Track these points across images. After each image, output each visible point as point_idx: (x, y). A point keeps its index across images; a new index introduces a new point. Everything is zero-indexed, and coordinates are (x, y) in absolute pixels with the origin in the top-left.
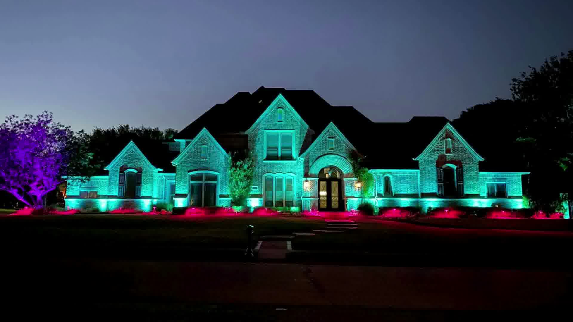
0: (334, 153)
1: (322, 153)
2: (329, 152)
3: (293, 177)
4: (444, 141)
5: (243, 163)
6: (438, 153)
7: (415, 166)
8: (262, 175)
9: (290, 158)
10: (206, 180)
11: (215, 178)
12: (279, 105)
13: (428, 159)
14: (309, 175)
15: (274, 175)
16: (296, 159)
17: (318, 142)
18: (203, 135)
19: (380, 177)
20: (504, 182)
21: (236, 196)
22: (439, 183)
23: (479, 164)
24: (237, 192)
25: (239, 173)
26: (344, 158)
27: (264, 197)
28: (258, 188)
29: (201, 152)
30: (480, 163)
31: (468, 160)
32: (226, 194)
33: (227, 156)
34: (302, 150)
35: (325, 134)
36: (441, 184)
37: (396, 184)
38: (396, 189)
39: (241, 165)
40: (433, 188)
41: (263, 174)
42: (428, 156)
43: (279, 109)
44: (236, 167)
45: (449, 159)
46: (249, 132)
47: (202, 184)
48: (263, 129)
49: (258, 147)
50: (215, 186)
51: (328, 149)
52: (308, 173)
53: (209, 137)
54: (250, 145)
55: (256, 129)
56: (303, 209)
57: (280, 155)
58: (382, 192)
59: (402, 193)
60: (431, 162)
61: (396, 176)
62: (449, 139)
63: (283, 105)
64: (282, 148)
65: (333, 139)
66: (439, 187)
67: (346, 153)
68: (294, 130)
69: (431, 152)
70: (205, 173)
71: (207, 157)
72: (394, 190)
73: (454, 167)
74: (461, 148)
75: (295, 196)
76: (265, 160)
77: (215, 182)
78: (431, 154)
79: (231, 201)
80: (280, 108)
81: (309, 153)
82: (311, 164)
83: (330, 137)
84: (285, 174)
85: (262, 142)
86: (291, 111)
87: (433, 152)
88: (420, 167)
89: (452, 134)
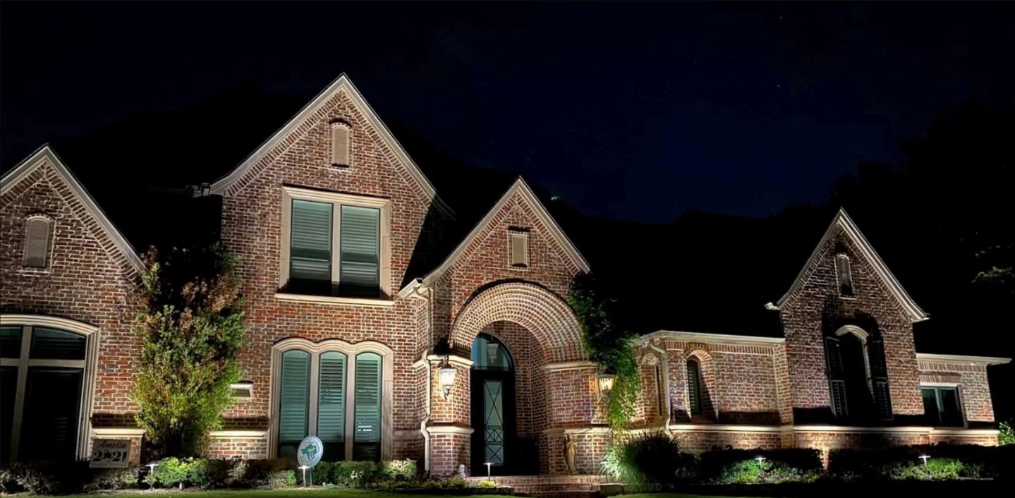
0: (527, 279)
1: (491, 276)
2: (512, 276)
3: (382, 357)
4: (835, 261)
5: (207, 292)
6: (823, 293)
7: (772, 327)
8: (269, 347)
9: (373, 291)
10: (34, 354)
11: (77, 347)
12: (336, 112)
13: (802, 307)
14: (451, 345)
15: (315, 349)
16: (392, 296)
17: (478, 241)
18: (37, 175)
19: (675, 357)
20: (955, 385)
21: (173, 420)
22: (833, 378)
23: (914, 331)
24: (176, 407)
25: (192, 327)
26: (558, 296)
27: (273, 426)
28: (251, 392)
29: (20, 239)
30: (917, 327)
31: (890, 318)
32: (123, 412)
33: (137, 265)
34: (417, 268)
35: (500, 215)
36: (840, 383)
37: (721, 380)
38: (722, 398)
39: (200, 297)
40: (819, 394)
41: (275, 343)
42: (801, 300)
43: (336, 126)
44: (180, 303)
45: (848, 312)
46: (228, 185)
47: (14, 370)
48: (280, 186)
49: (259, 243)
50: (76, 380)
51: (508, 266)
52: (447, 338)
53: (60, 186)
54: (229, 233)
55: (252, 181)
56: (427, 468)
57: (336, 278)
58: (686, 406)
59: (738, 408)
60: (809, 317)
61: (719, 356)
62: (845, 256)
63: (350, 113)
64: (345, 257)
65: (525, 235)
66: (834, 390)
67: (560, 282)
68: (387, 200)
69: (807, 288)
70: (34, 327)
71: (47, 263)
72: (715, 400)
73: (861, 333)
74: (872, 282)
75: (388, 423)
76: (280, 291)
77: (80, 364)
78: (808, 295)
79: (143, 439)
80: (341, 120)
81: (448, 273)
82: (456, 309)
83: (511, 228)
84: (352, 346)
85: (276, 231)
86: (375, 137)
87: (813, 288)
88: (787, 331)
89: (850, 242)
